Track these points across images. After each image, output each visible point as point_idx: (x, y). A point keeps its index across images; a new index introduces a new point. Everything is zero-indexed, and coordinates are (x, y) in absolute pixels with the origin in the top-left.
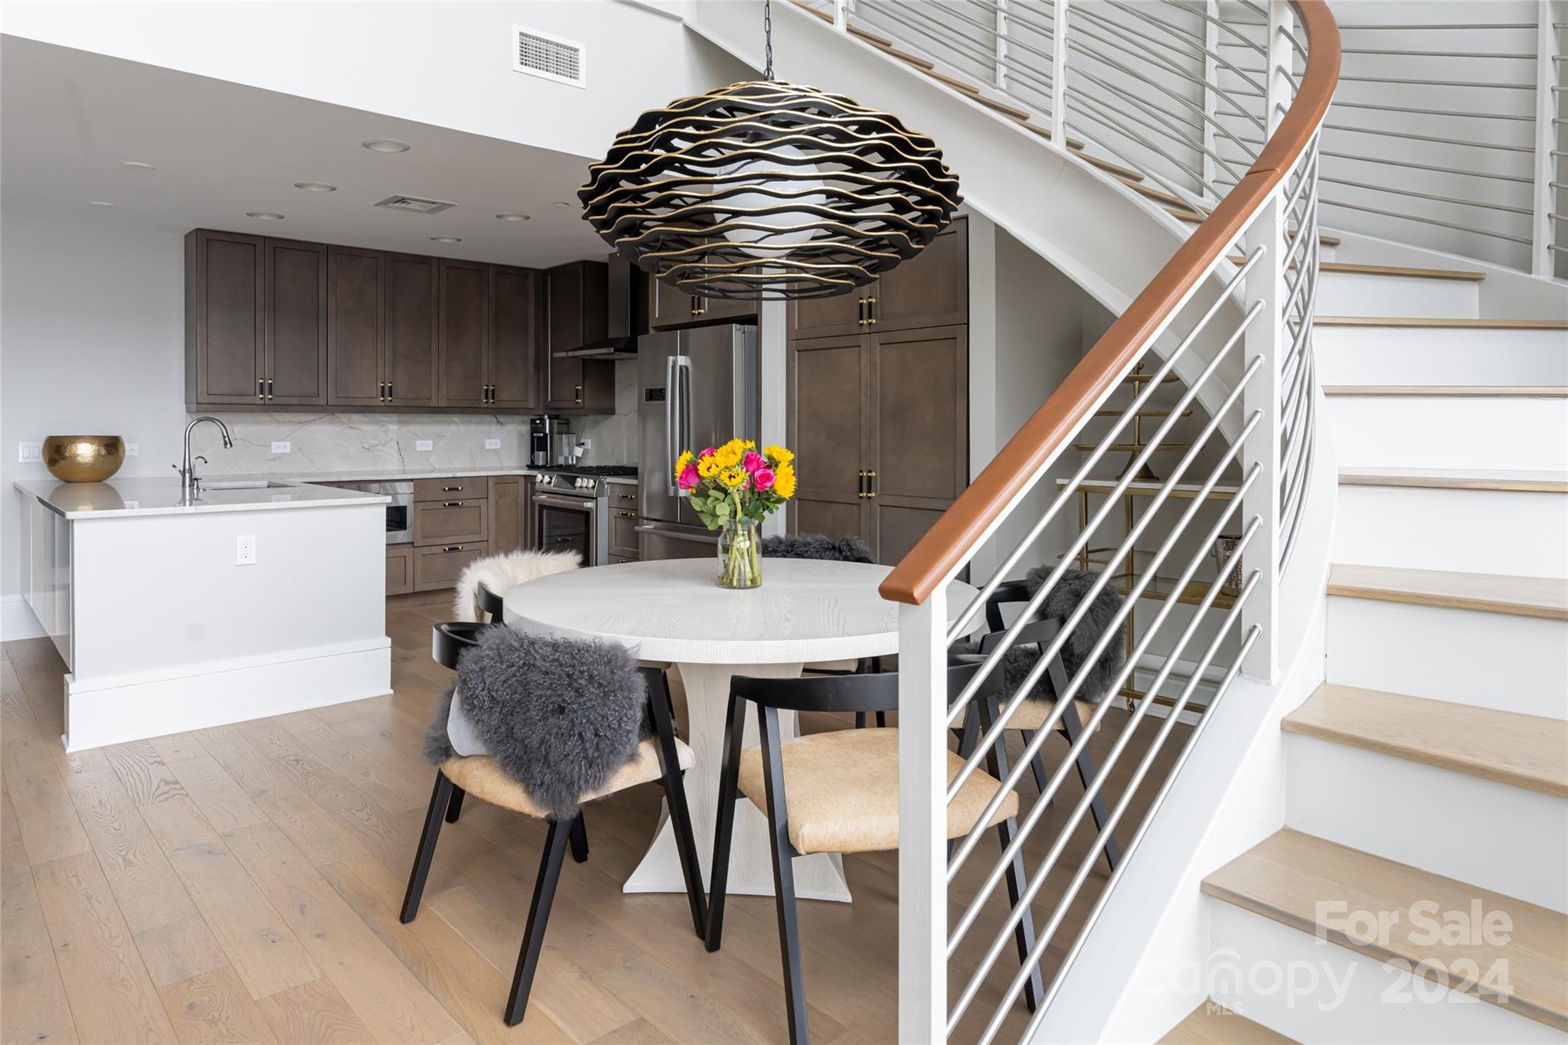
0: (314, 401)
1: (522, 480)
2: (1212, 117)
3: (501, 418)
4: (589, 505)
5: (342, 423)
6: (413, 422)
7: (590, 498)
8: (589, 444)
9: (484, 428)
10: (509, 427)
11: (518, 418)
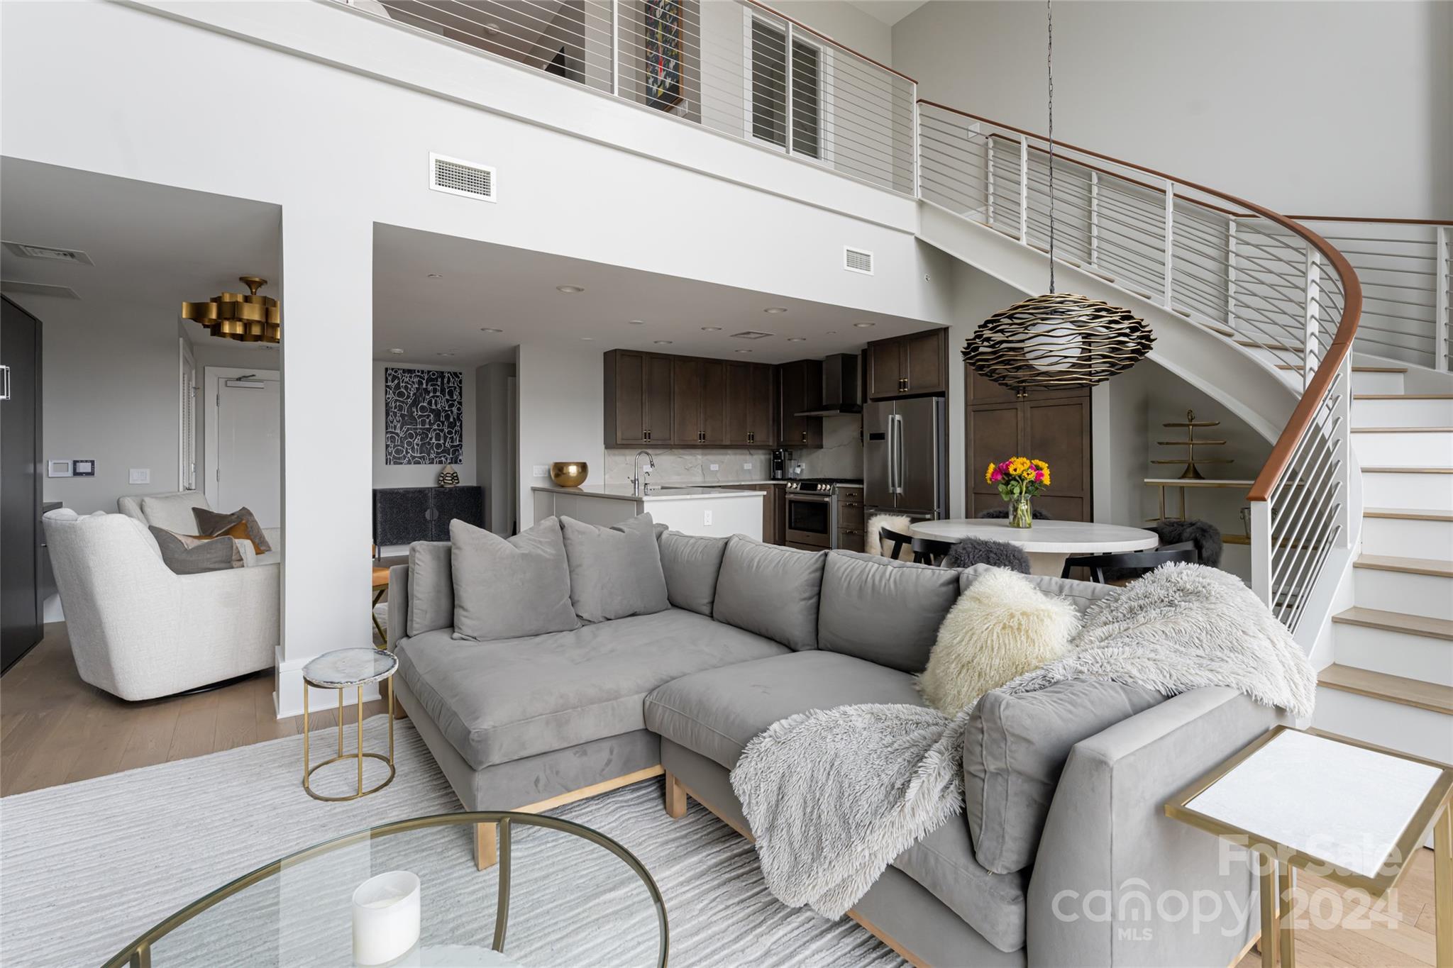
0: (668, 442)
1: (772, 487)
2: (1233, 295)
3: (752, 451)
4: (827, 499)
5: (675, 455)
6: (709, 454)
7: (828, 496)
8: (804, 466)
9: (743, 457)
10: (755, 457)
11: (760, 452)
